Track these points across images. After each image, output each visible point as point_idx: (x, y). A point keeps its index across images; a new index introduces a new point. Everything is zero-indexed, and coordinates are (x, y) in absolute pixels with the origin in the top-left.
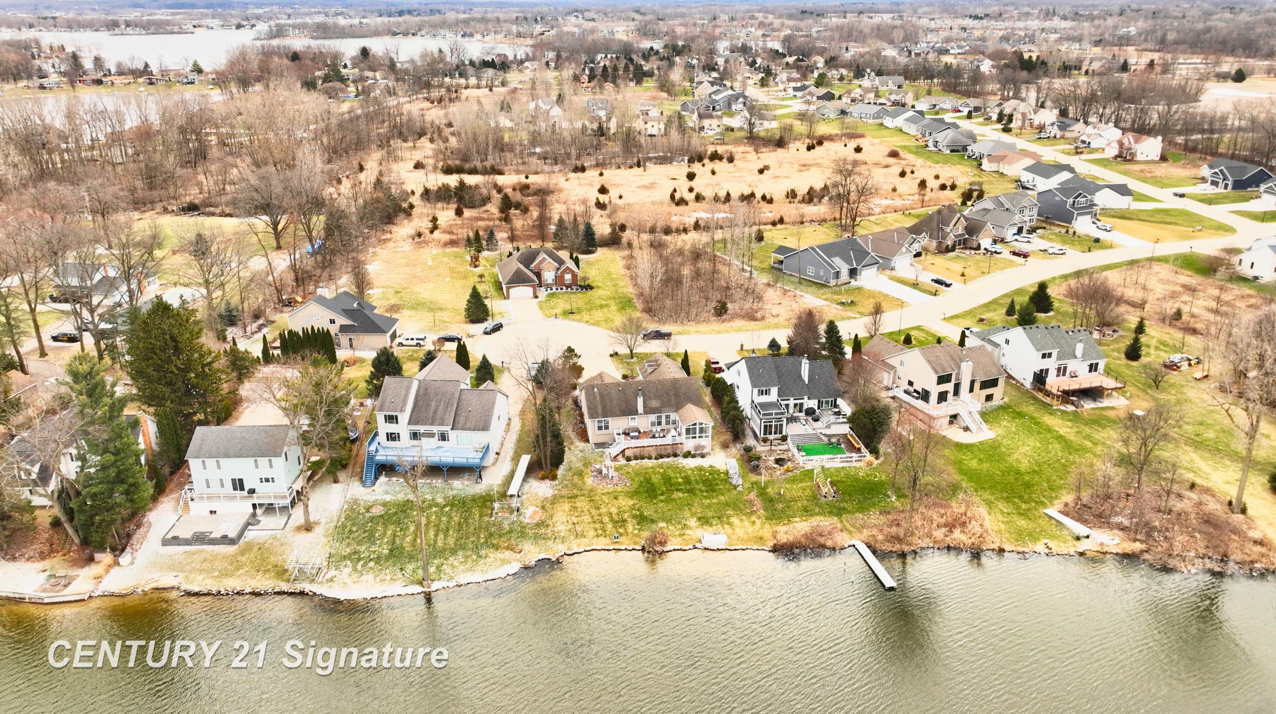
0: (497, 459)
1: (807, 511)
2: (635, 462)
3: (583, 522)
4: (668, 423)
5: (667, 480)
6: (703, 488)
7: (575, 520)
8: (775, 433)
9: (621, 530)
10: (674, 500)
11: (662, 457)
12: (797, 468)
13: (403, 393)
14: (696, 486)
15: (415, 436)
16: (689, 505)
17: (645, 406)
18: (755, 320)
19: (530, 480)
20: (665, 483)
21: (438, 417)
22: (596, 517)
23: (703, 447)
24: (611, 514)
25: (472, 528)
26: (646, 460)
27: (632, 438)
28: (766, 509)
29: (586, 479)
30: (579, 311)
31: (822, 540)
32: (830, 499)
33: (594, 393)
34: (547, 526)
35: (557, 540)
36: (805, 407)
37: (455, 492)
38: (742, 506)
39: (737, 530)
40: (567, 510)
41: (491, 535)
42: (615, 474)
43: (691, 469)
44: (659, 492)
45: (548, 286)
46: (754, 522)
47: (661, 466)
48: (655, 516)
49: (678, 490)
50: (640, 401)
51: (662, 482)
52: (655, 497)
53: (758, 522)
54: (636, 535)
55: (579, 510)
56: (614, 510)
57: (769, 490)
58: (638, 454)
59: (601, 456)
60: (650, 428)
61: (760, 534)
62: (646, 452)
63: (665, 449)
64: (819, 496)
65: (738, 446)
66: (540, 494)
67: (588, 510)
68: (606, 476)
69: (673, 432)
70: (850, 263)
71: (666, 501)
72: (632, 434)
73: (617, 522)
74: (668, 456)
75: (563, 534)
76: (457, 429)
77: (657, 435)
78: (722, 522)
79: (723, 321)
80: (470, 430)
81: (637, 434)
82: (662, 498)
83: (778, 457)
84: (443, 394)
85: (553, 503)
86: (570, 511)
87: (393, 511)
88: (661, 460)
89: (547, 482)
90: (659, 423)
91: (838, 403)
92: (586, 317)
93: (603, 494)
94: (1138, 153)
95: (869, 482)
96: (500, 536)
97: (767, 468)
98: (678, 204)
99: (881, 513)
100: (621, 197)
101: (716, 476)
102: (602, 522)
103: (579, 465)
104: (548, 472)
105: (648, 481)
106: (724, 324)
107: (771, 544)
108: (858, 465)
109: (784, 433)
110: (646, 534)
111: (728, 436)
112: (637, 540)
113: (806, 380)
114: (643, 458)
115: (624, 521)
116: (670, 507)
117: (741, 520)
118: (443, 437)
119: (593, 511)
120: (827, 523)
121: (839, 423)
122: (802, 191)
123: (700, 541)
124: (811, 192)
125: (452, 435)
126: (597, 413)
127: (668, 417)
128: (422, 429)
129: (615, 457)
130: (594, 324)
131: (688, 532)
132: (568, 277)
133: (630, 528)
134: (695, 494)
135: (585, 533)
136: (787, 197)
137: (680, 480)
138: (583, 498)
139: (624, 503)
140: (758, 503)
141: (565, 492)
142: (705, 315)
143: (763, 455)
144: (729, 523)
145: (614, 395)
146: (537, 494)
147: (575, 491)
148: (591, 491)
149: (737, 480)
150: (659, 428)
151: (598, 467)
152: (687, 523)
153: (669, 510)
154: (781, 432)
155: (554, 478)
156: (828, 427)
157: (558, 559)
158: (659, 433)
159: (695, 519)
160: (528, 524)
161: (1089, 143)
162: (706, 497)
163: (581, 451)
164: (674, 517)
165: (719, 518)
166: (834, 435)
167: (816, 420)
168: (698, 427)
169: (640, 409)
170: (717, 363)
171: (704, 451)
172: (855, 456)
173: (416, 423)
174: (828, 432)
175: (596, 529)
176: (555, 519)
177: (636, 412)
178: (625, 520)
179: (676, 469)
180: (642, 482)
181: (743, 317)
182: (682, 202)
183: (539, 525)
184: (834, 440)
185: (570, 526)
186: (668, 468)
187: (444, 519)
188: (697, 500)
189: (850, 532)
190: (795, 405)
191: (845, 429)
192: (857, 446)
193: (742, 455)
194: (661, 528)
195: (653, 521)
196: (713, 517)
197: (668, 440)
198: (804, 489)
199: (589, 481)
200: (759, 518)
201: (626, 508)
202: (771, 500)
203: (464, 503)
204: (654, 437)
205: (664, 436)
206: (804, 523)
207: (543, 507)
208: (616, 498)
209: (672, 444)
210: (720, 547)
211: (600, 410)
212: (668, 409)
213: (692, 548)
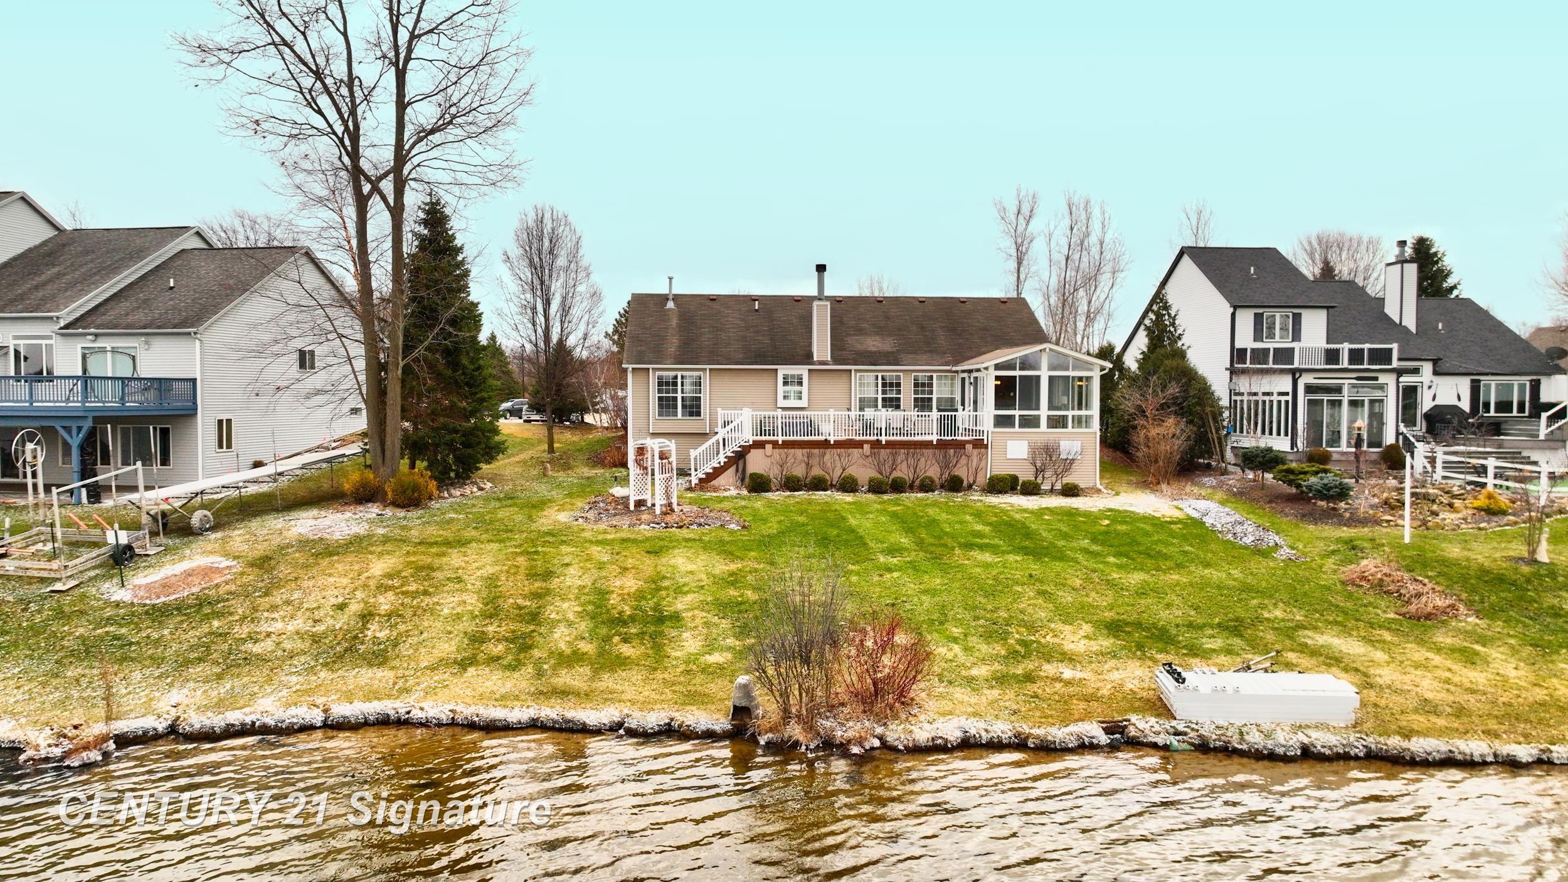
2: (785, 494)
4: (923, 406)
6: (1097, 548)
12: (1529, 510)
14: (1062, 543)
16: (1037, 581)
17: (839, 347)
20: (908, 529)
23: (1069, 462)
26: (831, 493)
29: (549, 512)
33: (663, 311)
38: (1337, 600)
43: (1024, 511)
47: (893, 502)
49: (973, 546)
52: (858, 558)
53: (1489, 651)
56: (625, 584)
57: (1454, 553)
58: (798, 470)
65: (1209, 480)
66: (298, 530)
71: (915, 567)
73: (622, 621)
74: (925, 488)
75: (260, 647)
76: (85, 327)
80: (129, 327)
82: (892, 560)
85: (327, 553)
88: (894, 497)
89: (371, 509)
90: (892, 407)
93: (601, 542)
101: (1147, 527)
102: (533, 618)
104: (385, 471)
109: (1390, 440)
113: (1410, 324)
114: (817, 487)
119: (514, 583)
126: (658, 351)
127: (922, 386)
129: (705, 480)
131: (1055, 669)
134: (1060, 558)
139: (688, 567)
140: (1431, 589)
141: (422, 532)
144: (1307, 650)
145: (733, 318)
146: (283, 530)
149: (1253, 536)
152: (1044, 638)
155: (412, 502)
159: (1087, 627)
162: (1121, 567)
163: (584, 478)
165: (1232, 629)
168: (1044, 373)
169: (821, 349)
177: (802, 357)
179: (960, 508)
186: (925, 505)
193: (1237, 494)
196: (1194, 626)
199: (560, 516)
200: (1481, 640)
201: (695, 581)
202: (1499, 581)
207: (264, 561)
209: (942, 445)
210: (1322, 740)
211: (673, 343)
212: (924, 357)
213: (1104, 739)
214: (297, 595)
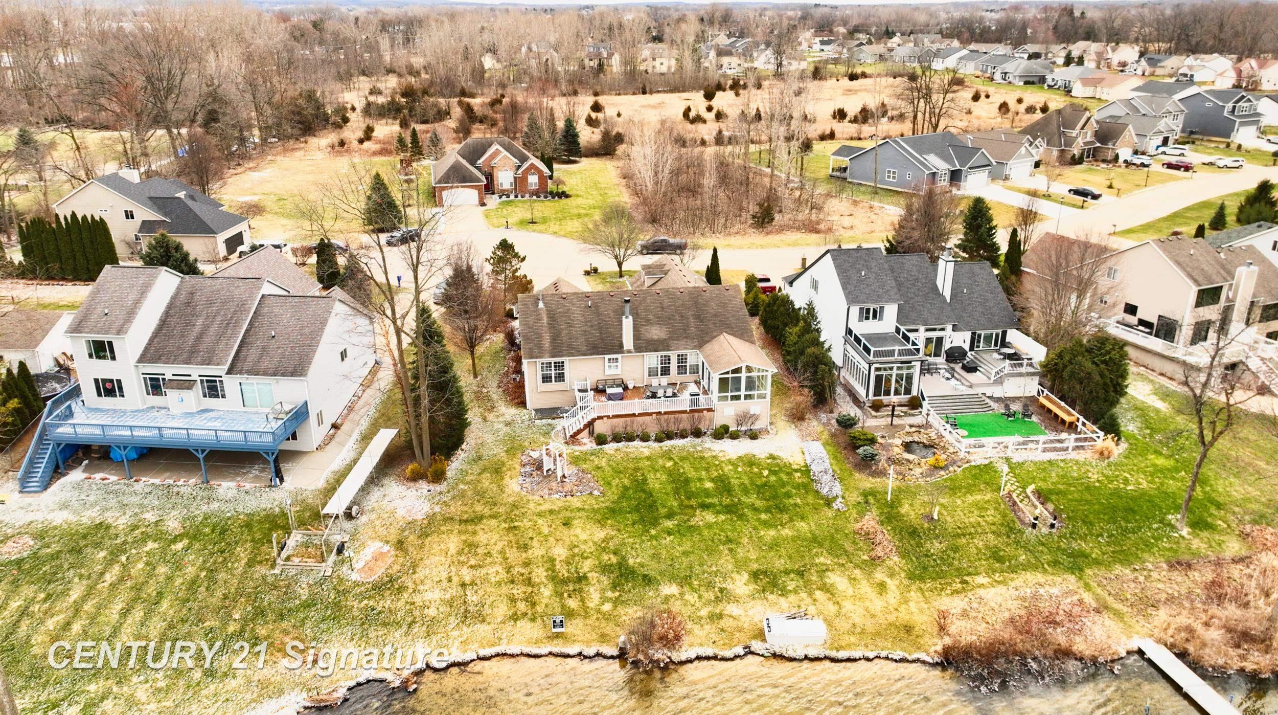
0: (332, 438)
1: (1000, 560)
2: (613, 445)
3: (485, 580)
4: (682, 370)
5: (680, 484)
6: (759, 503)
7: (467, 575)
8: (897, 393)
9: (573, 603)
10: (693, 529)
11: (669, 436)
12: (954, 463)
13: (132, 297)
14: (744, 499)
15: (155, 386)
16: (729, 541)
17: (637, 337)
18: (818, 232)
19: (386, 481)
20: (676, 492)
21: (203, 347)
22: (518, 569)
23: (755, 418)
24: (552, 560)
25: (219, 594)
26: (637, 443)
27: (611, 398)
28: (904, 554)
29: (507, 480)
30: (545, 220)
31: (1059, 637)
32: (1045, 530)
33: (537, 310)
34: (401, 590)
35: (416, 629)
36: (947, 345)
37: (215, 506)
38: (848, 546)
39: (847, 605)
40: (453, 549)
41: (260, 613)
42: (570, 470)
43: (730, 462)
44: (663, 511)
45: (504, 193)
46: (882, 587)
47: (667, 455)
48: (652, 569)
49: (705, 507)
50: (628, 324)
51: (669, 488)
52: (655, 523)
53: (891, 584)
54: (607, 617)
55: (480, 551)
56: (560, 552)
57: (905, 509)
58: (620, 430)
59: (547, 434)
60: (647, 380)
61: (903, 616)
62: (637, 426)
63: (677, 421)
64: (1018, 525)
65: (823, 416)
66: (400, 513)
67: (502, 552)
68: (551, 474)
69: (693, 388)
70: (952, 164)
71: (680, 531)
72: (609, 391)
73: (565, 582)
74: (683, 436)
75: (432, 612)
76: (240, 373)
77: (660, 393)
78: (807, 584)
79: (768, 233)
80: (265, 374)
81: (620, 390)
82: (670, 524)
83: (908, 439)
84: (224, 302)
85: (424, 534)
86: (460, 553)
87: (55, 547)
88: (668, 443)
89: (423, 485)
90: (665, 371)
91: (1008, 339)
92: (554, 227)
93: (540, 515)
94: (1264, 81)
95: (1116, 493)
96: (281, 617)
97: (892, 461)
98: (693, 122)
99: (1171, 566)
100: (619, 115)
101: (784, 477)
102: (529, 582)
103: (499, 452)
104: (425, 464)
105: (640, 485)
106: (770, 236)
107: (935, 646)
108: (1081, 456)
109: (914, 393)
110: (631, 614)
111: (804, 397)
112: (609, 629)
113: (947, 294)
114: (630, 439)
115: (582, 579)
116: (687, 546)
117: (852, 580)
118: (213, 389)
119: (513, 555)
120: (1055, 591)
121: (1020, 375)
122: (852, 110)
123: (761, 636)
124: (864, 111)
125: (230, 384)
126: (540, 347)
127: (682, 359)
128: (168, 371)
129: (574, 436)
130: (564, 236)
131: (731, 609)
132: (533, 179)
133: (594, 596)
134: (741, 517)
135: (487, 610)
136: (834, 117)
137: (709, 485)
138: (494, 522)
139: (583, 536)
140: (886, 538)
141: (456, 509)
142: (738, 226)
143: (878, 434)
144: (825, 588)
145: (577, 314)
146: (393, 512)
147: (479, 508)
148: (515, 506)
149: (829, 486)
150: (664, 380)
151: (535, 455)
152: (729, 585)
153: (685, 553)
154: (908, 391)
155: (438, 477)
156: (999, 381)
157: (405, 683)
158: (665, 388)
159: (746, 576)
160: (357, 584)
161: (1192, 76)
162: (766, 524)
163: (508, 424)
164: (697, 569)
165: (801, 574)
166: (1014, 399)
167: (971, 369)
168: (743, 375)
169: (628, 341)
170: (768, 280)
171: (756, 427)
172: (1069, 439)
173: (155, 359)
174: (998, 392)
175: (513, 600)
176: (421, 573)
177: (618, 348)
178: (585, 577)
179: (700, 461)
180: (626, 488)
181: (798, 229)
182: (699, 119)
183: (379, 588)
184: (1015, 407)
185: (454, 591)
186: (683, 459)
187: (162, 570)
188: (747, 530)
189: (1118, 615)
190: (929, 341)
191: (1030, 387)
192: (1068, 419)
193: (833, 435)
194: (667, 599)
195: (648, 580)
196: (787, 572)
197: (683, 402)
198: (981, 508)
199: (513, 485)
200: (892, 575)
201: (588, 548)
202: (914, 533)
203: (223, 532)
204: (654, 395)
205: (674, 395)
206: (1001, 589)
207: (400, 544)
208: (567, 524)
209: (692, 411)
210: (812, 653)
211: (547, 343)
212: (683, 342)
213: (742, 653)
214: (428, 572)
